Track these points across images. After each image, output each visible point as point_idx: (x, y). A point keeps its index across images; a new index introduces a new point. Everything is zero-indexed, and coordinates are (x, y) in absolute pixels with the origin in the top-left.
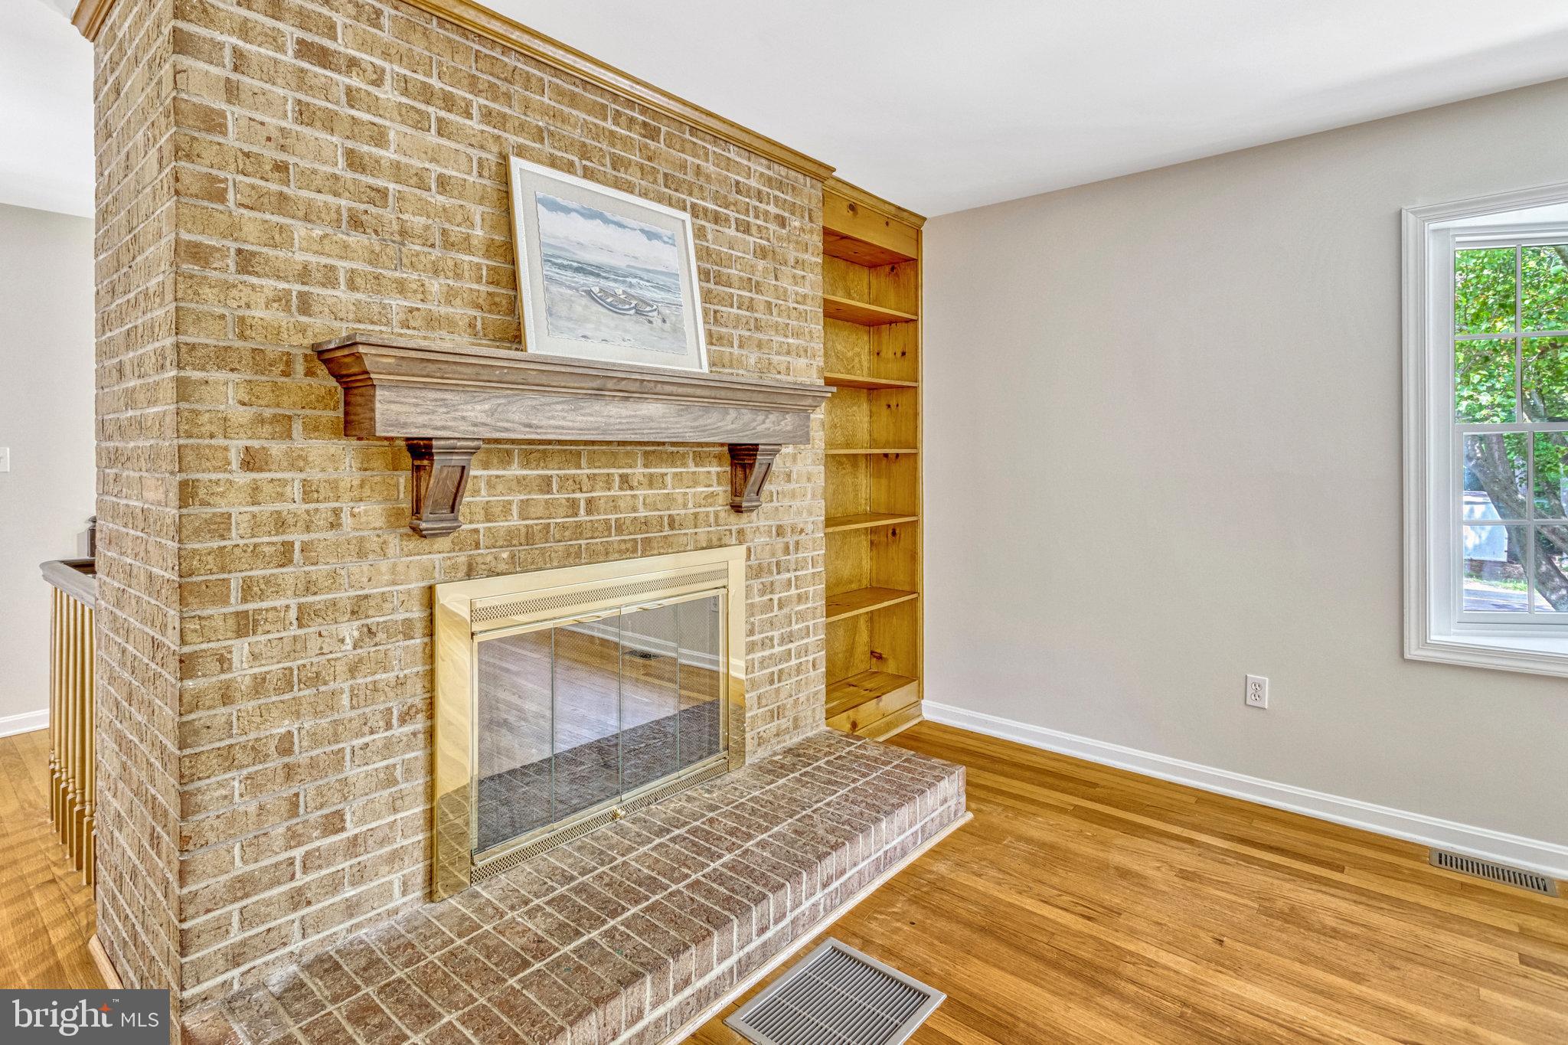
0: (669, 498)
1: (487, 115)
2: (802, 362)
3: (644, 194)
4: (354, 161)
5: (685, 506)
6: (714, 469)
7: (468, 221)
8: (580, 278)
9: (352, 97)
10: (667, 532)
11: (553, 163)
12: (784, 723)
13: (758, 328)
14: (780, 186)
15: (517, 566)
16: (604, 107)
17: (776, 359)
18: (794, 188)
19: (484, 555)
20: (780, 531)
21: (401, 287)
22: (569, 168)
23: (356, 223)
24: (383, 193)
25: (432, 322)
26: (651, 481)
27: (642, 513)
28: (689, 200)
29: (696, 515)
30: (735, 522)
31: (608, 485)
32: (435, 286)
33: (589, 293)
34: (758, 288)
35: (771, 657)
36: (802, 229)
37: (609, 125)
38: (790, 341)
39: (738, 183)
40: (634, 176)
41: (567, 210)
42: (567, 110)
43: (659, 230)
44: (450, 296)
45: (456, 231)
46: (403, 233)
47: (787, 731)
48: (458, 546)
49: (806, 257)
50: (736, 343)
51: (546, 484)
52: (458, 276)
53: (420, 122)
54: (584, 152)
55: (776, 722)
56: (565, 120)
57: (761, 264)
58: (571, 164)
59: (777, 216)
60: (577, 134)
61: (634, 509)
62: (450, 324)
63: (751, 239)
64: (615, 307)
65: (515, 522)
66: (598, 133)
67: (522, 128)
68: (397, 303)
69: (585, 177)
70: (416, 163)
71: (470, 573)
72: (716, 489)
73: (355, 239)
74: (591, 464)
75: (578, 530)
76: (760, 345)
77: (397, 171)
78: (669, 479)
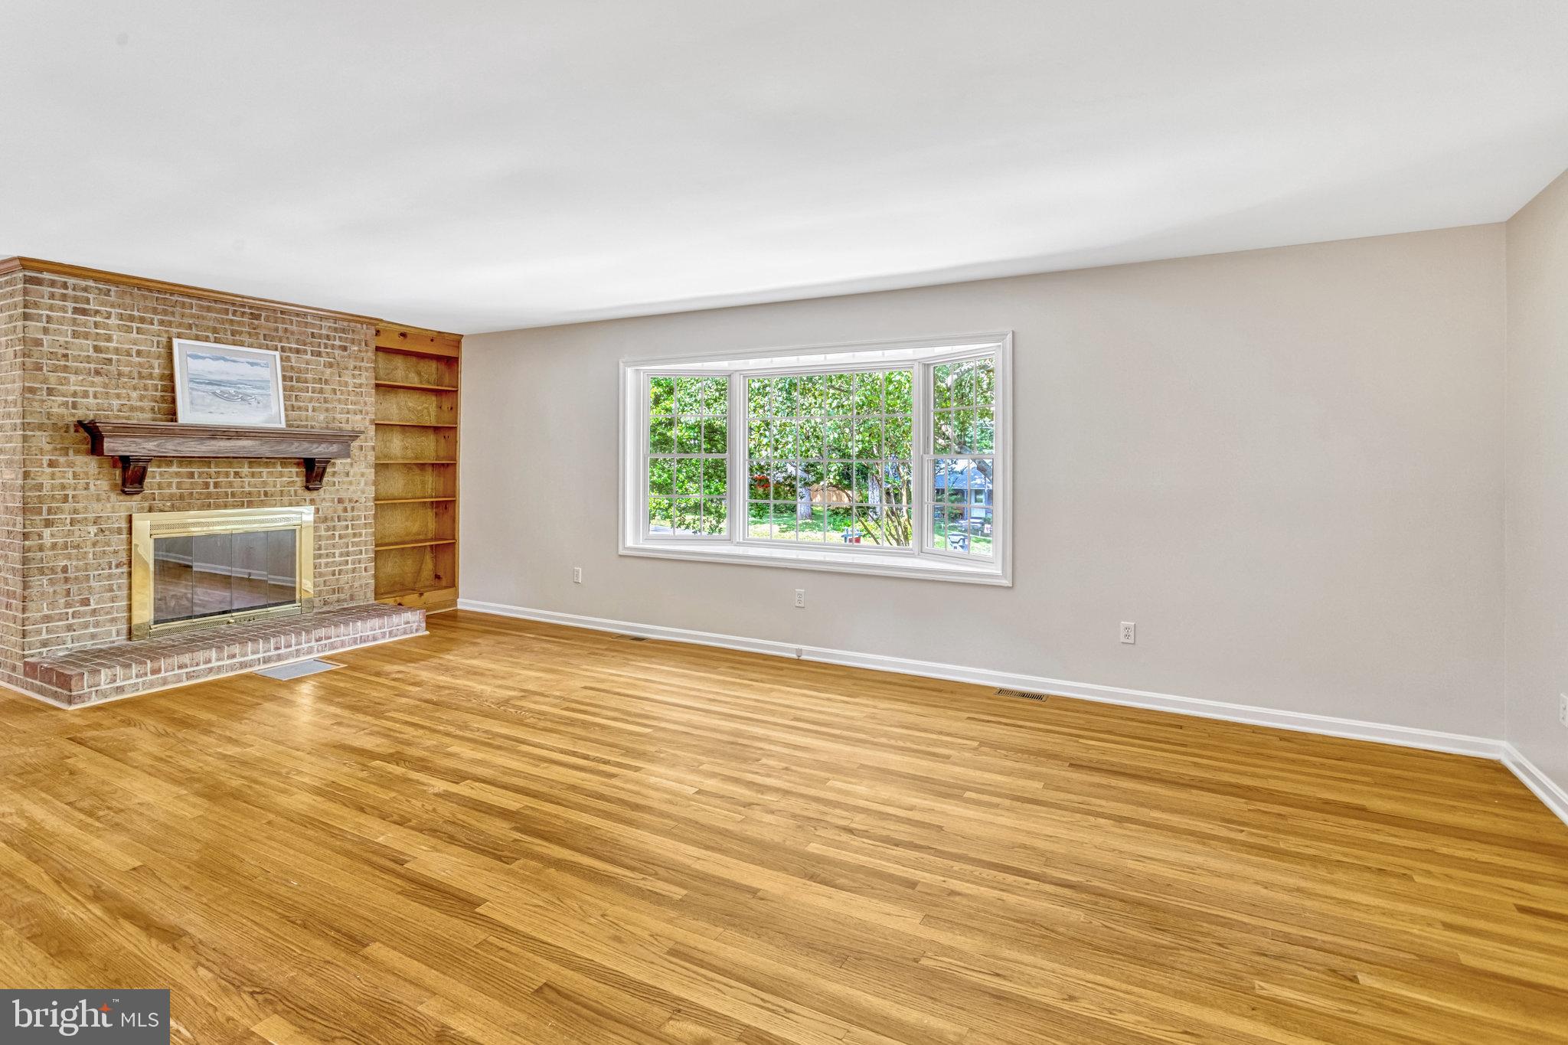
0: (265, 483)
1: (162, 323)
2: (359, 417)
3: (251, 346)
4: (97, 349)
5: (275, 486)
6: (294, 470)
7: (152, 367)
8: (210, 387)
9: (96, 325)
10: (263, 498)
11: (197, 338)
12: (342, 596)
13: (325, 402)
14: (343, 331)
15: (173, 508)
16: (227, 310)
17: (338, 416)
18: (353, 331)
19: (158, 503)
20: (340, 501)
21: (118, 396)
22: (207, 339)
23: (98, 373)
24: (110, 360)
25: (132, 409)
26: (253, 475)
27: (247, 489)
28: (280, 345)
29: (282, 491)
30: (308, 495)
31: (227, 475)
32: (134, 394)
33: (214, 393)
34: (326, 382)
35: (333, 562)
36: (360, 351)
37: (230, 317)
38: (350, 407)
39: (313, 333)
40: (245, 338)
41: (203, 358)
42: (205, 314)
43: (258, 361)
44: (141, 398)
45: (145, 371)
46: (119, 375)
47: (345, 600)
48: (145, 499)
49: (362, 364)
50: (310, 410)
51: (191, 475)
52: (146, 390)
53: (129, 330)
54: (215, 330)
55: (337, 595)
56: (204, 318)
57: (328, 371)
58: (208, 337)
59: (340, 347)
60: (211, 324)
61: (242, 487)
62: (142, 409)
63: (322, 359)
64: (229, 398)
65: (174, 490)
66: (223, 321)
67: (180, 325)
68: (116, 403)
69: (215, 342)
70: (127, 346)
71: (150, 510)
72: (295, 479)
73: (97, 379)
74: (217, 466)
75: (209, 495)
76: (327, 410)
77: (117, 351)
78: (264, 474)
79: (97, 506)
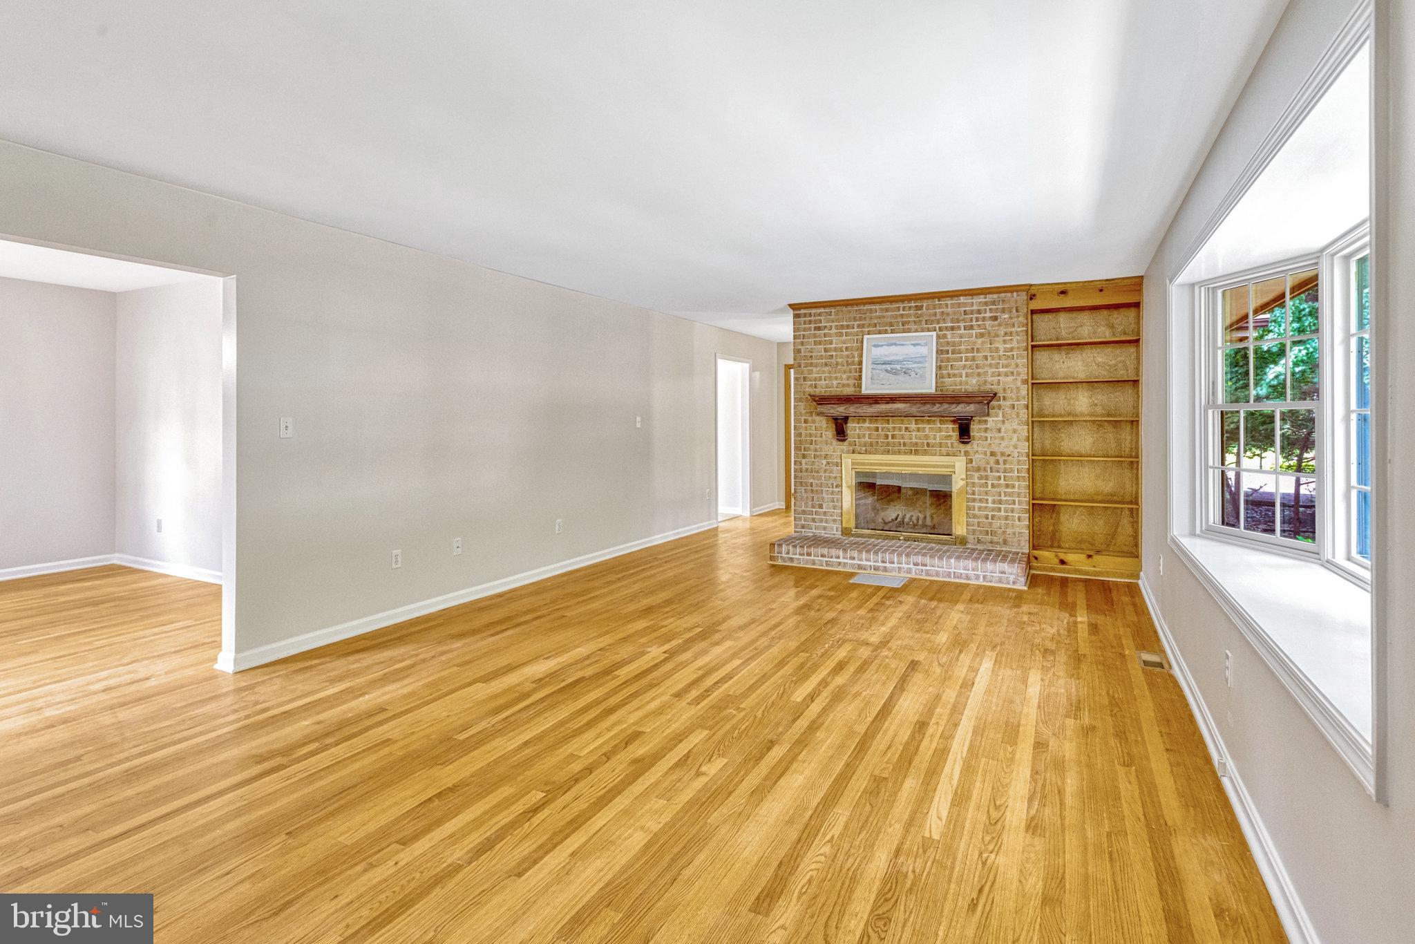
0: (927, 437)
1: (859, 326)
2: (1010, 378)
3: (916, 331)
4: (826, 350)
5: (935, 439)
6: (951, 426)
7: (854, 357)
8: (884, 366)
9: (825, 335)
10: (926, 448)
11: (880, 333)
13: (977, 368)
14: (993, 303)
15: (866, 452)
16: (899, 307)
17: (990, 379)
18: (1003, 301)
19: (857, 448)
20: (992, 454)
21: (836, 378)
22: (886, 332)
23: (826, 365)
24: (832, 356)
25: (844, 385)
26: (918, 430)
27: (914, 440)
28: (937, 326)
29: (941, 443)
30: (963, 448)
31: (900, 429)
32: (844, 376)
33: (887, 371)
34: (978, 351)
35: (986, 507)
36: (1011, 318)
37: (901, 312)
38: (1001, 370)
39: (965, 311)
40: (913, 327)
41: (882, 346)
42: (884, 314)
43: (919, 342)
44: (848, 378)
45: (850, 360)
46: (837, 364)
48: (850, 444)
49: (1013, 329)
50: (964, 376)
51: (877, 429)
52: (850, 372)
53: (841, 335)
54: (891, 325)
56: (884, 317)
57: (980, 341)
58: (886, 330)
59: (991, 317)
60: (889, 320)
61: (911, 439)
62: (848, 385)
63: (974, 332)
64: (895, 373)
65: (867, 439)
66: (896, 317)
67: (869, 325)
68: (835, 382)
69: (892, 333)
70: (840, 346)
71: (853, 452)
72: (951, 433)
73: (826, 369)
74: (893, 423)
75: (888, 444)
76: (979, 375)
77: (835, 350)
78: (927, 430)
79: (825, 448)
